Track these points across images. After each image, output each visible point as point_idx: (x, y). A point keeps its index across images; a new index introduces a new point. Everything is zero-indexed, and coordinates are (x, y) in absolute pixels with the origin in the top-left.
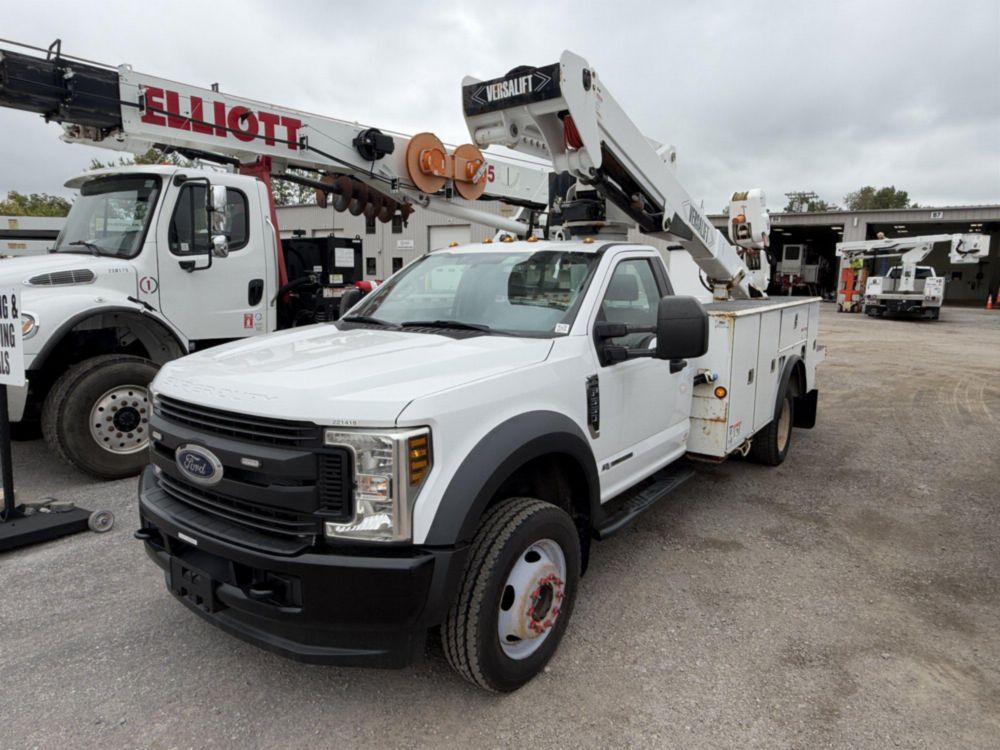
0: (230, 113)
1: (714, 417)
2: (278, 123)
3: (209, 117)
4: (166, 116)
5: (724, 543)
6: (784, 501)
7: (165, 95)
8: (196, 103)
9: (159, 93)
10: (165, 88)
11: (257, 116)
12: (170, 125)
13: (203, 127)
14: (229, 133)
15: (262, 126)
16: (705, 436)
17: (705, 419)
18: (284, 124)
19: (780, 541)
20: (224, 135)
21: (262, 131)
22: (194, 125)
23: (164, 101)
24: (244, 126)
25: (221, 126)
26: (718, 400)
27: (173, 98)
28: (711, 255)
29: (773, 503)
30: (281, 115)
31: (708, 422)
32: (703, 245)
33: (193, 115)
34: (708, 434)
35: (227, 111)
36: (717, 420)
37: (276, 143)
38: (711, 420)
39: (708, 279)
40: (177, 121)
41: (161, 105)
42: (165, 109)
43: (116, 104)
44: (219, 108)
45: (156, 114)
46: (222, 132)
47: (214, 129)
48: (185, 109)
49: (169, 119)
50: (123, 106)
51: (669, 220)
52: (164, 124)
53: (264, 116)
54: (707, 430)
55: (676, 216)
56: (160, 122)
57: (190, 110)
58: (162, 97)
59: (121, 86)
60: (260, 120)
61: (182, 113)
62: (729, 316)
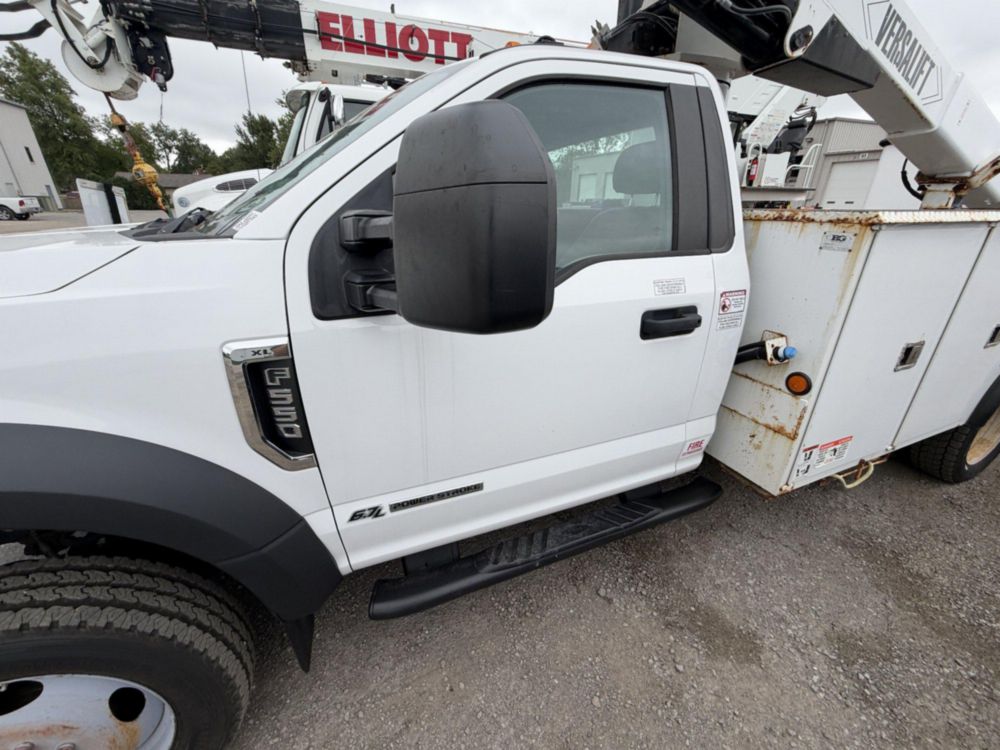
0: (402, 33)
1: (773, 423)
2: (448, 41)
3: (381, 39)
4: (342, 41)
5: (727, 632)
6: (926, 570)
7: (340, 19)
8: (369, 25)
9: (334, 18)
10: (340, 13)
11: (427, 33)
12: (347, 50)
13: (376, 50)
14: (400, 54)
15: (432, 44)
16: (751, 449)
17: (757, 422)
18: (453, 41)
19: (855, 678)
20: (396, 56)
21: (432, 50)
22: (368, 49)
23: (339, 26)
24: (415, 46)
25: (392, 46)
26: (788, 397)
27: (348, 21)
28: (926, 123)
29: (898, 564)
30: (450, 30)
31: (762, 429)
32: (907, 99)
33: (367, 38)
34: (758, 447)
35: (399, 30)
36: (779, 431)
37: (446, 61)
38: (768, 427)
39: (920, 177)
40: (353, 46)
41: (338, 30)
42: (341, 34)
43: (298, 33)
44: (390, 28)
45: (334, 39)
46: (393, 54)
47: (386, 51)
48: (359, 33)
49: (346, 44)
50: (305, 34)
51: (806, 31)
52: (341, 50)
53: (434, 34)
54: (756, 441)
55: (834, 26)
56: (336, 47)
57: (363, 34)
58: (338, 22)
59: (302, 14)
60: (430, 38)
61: (357, 38)
62: (860, 223)
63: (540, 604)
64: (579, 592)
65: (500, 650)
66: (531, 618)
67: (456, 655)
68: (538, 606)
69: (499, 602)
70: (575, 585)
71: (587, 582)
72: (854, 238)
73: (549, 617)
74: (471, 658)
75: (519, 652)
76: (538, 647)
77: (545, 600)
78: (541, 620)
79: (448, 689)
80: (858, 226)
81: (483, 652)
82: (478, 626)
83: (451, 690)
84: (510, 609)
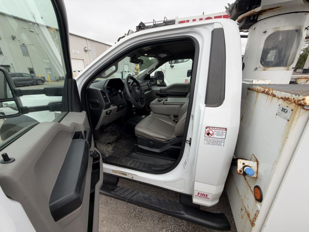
1: (247, 209)
16: (240, 216)
17: (243, 203)
26: (253, 198)
30: (223, 15)
31: (244, 209)
34: (242, 217)
36: (248, 215)
54: (242, 213)
62: (295, 102)
63: (143, 217)
64: (157, 224)
65: (121, 221)
66: (137, 219)
67: (112, 213)
68: (142, 218)
69: (133, 207)
70: (159, 221)
71: (164, 223)
72: (291, 112)
73: (142, 224)
74: (113, 217)
75: (124, 226)
76: (130, 230)
77: (145, 217)
78: (138, 222)
79: (102, 220)
80: (294, 104)
81: (117, 218)
82: (123, 209)
83: (102, 221)
84: (134, 212)
